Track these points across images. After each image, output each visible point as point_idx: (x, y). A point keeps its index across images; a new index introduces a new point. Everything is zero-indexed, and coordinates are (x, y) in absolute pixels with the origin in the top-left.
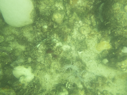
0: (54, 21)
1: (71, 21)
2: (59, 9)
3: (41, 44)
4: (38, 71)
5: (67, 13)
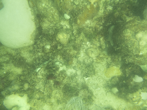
0: (59, 41)
1: (78, 41)
2: (65, 27)
3: (41, 68)
4: (36, 101)
5: (74, 32)
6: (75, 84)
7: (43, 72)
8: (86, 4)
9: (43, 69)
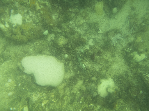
4: (108, 73)
6: (102, 41)
7: (87, 63)
8: (39, 14)
9: (84, 62)
